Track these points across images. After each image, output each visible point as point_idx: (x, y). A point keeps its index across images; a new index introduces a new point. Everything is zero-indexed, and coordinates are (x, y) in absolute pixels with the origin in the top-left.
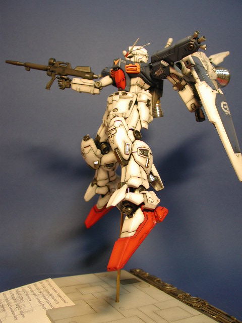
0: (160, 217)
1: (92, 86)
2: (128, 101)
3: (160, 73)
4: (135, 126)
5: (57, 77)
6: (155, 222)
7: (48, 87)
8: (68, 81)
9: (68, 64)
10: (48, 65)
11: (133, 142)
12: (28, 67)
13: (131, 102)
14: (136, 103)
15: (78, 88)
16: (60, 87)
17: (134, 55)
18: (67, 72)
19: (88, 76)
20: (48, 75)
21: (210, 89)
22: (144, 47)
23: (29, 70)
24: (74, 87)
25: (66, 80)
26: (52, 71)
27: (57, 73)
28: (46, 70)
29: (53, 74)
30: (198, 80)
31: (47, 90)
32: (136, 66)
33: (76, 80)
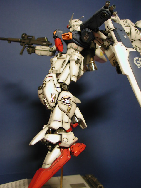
0: (76, 152)
1: (48, 51)
2: (62, 61)
3: (87, 38)
4: (64, 80)
5: (26, 46)
6: (69, 157)
7: (21, 53)
8: (33, 48)
9: (32, 36)
10: (21, 38)
11: (59, 93)
12: (10, 41)
13: (65, 61)
14: (69, 62)
15: (39, 52)
16: (28, 53)
17: (72, 26)
18: (32, 42)
19: (45, 44)
20: (21, 45)
21: (124, 48)
22: (80, 20)
23: (10, 43)
24: (37, 52)
25: (32, 47)
26: (24, 43)
27: (26, 43)
28: (20, 42)
29: (24, 44)
30: (116, 41)
31: (20, 55)
32: (68, 34)
33: (38, 47)
